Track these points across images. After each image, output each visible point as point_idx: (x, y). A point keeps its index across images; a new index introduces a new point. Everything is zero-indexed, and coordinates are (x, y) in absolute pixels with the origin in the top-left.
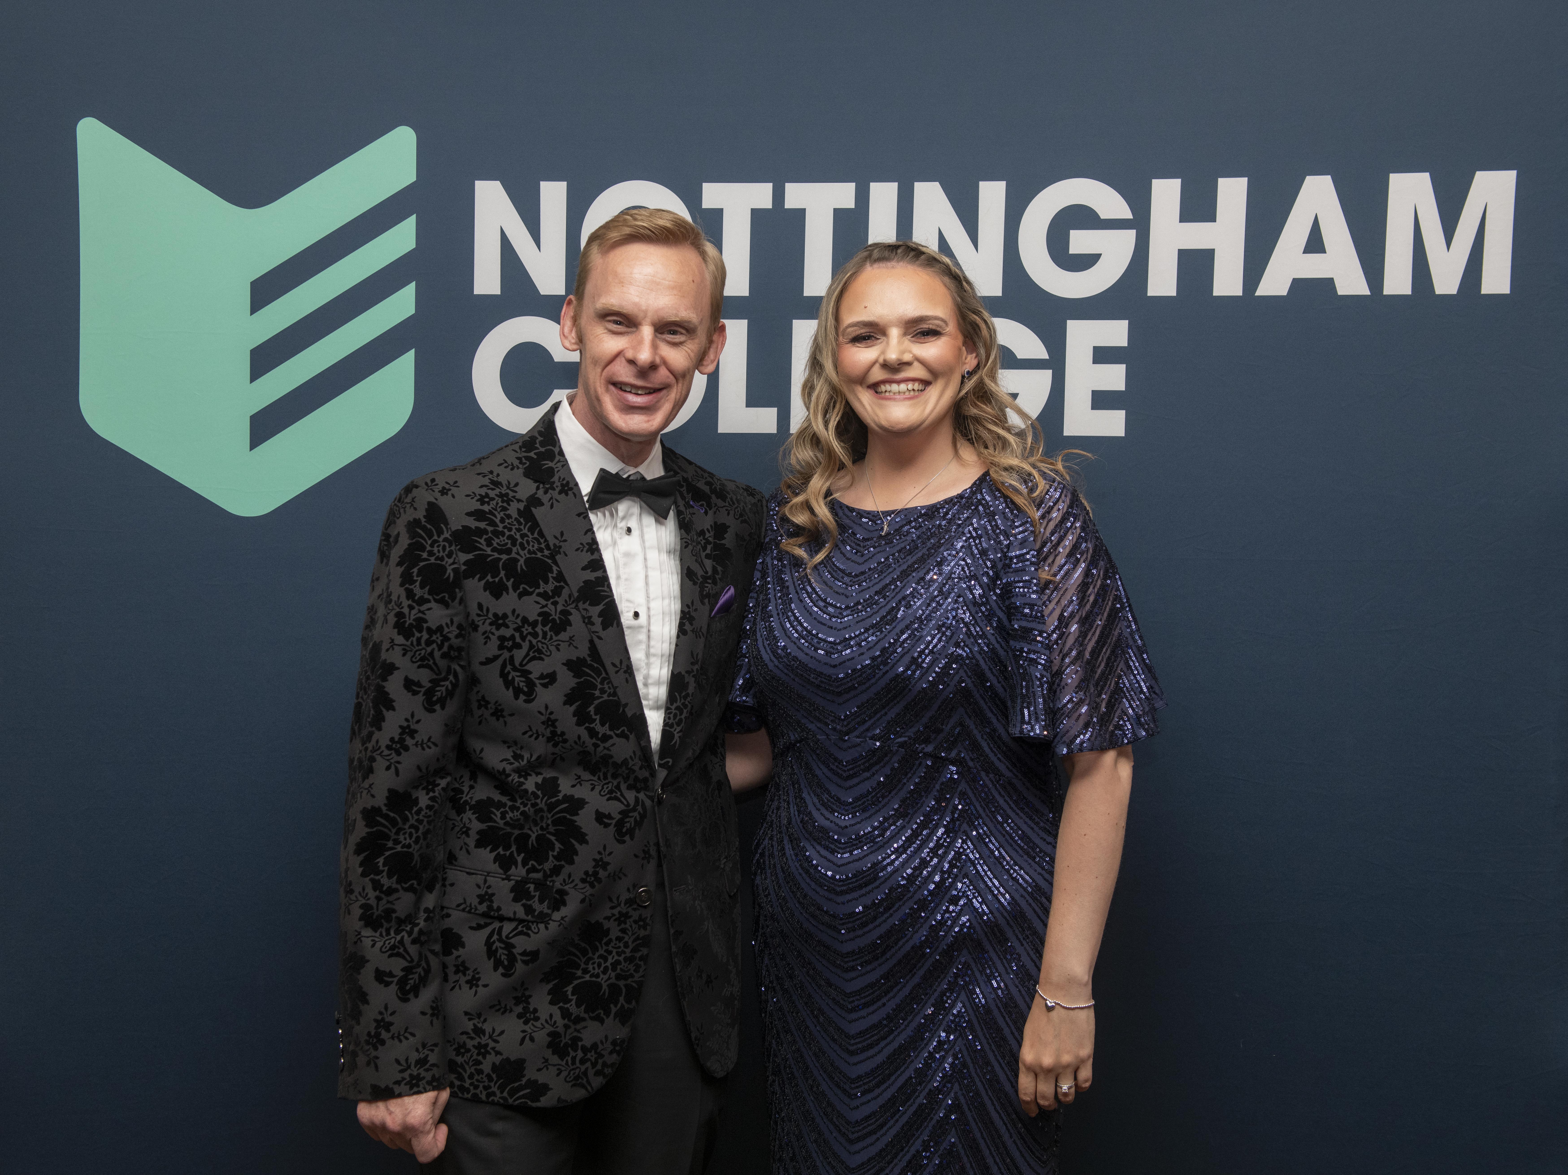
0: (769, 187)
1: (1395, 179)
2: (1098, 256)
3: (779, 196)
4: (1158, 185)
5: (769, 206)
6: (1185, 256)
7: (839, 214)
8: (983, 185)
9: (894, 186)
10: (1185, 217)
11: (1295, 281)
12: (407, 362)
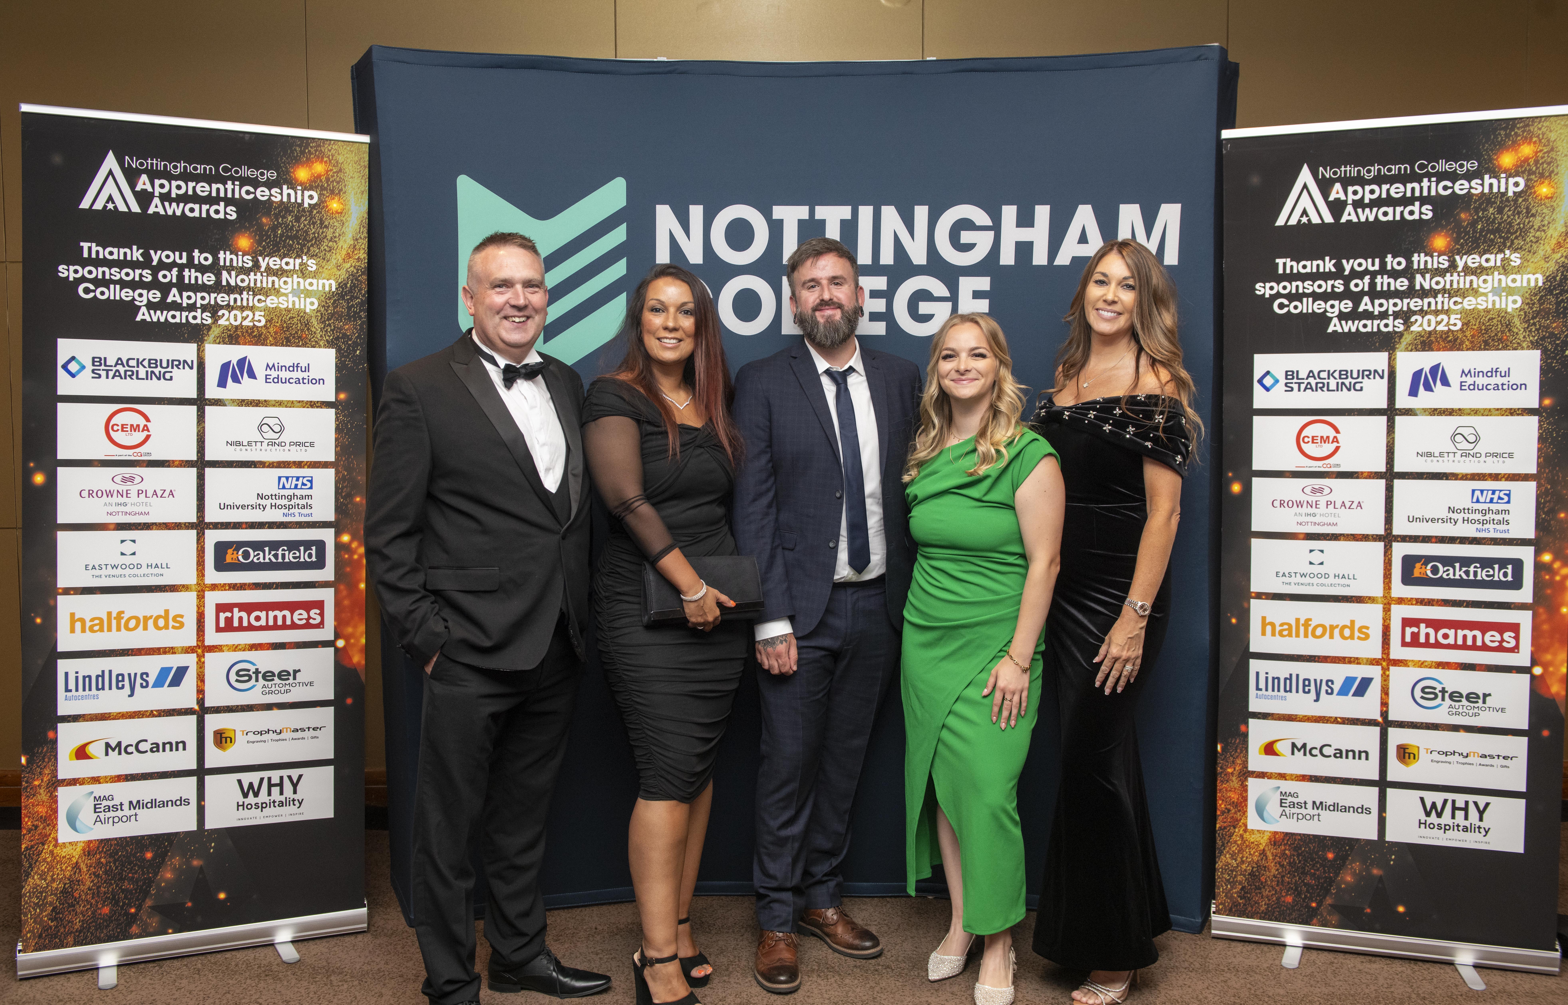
0: (807, 208)
1: (1123, 207)
2: (975, 244)
3: (812, 213)
4: (1005, 208)
5: (807, 218)
6: (1019, 245)
7: (843, 222)
8: (916, 207)
9: (871, 208)
10: (1019, 225)
11: (1073, 257)
12: (622, 298)
